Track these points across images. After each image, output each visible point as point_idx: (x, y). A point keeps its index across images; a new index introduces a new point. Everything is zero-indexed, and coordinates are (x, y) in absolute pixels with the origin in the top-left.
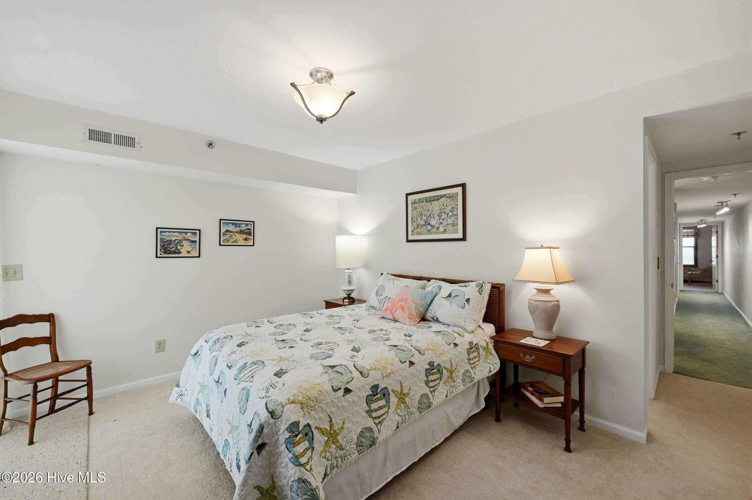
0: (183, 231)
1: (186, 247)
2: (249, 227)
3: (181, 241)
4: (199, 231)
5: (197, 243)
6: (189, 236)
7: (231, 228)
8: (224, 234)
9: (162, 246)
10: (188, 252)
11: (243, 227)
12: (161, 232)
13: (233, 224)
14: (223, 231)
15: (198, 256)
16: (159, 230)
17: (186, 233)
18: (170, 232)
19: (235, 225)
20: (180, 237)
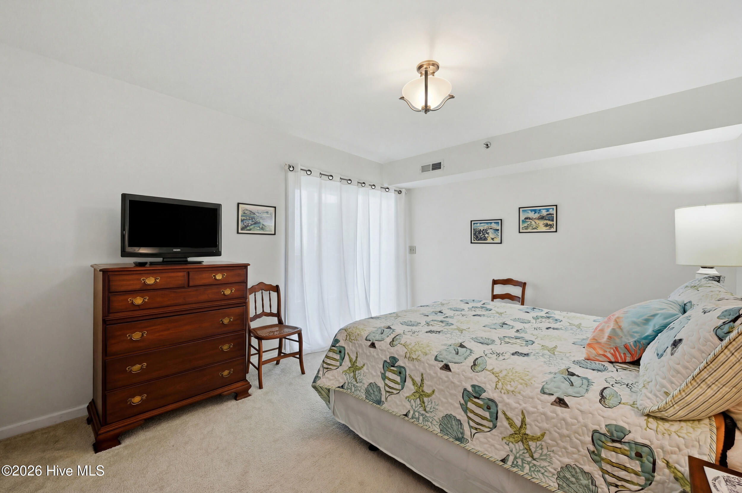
0: (488, 222)
1: (491, 234)
2: (551, 211)
3: (486, 230)
4: (500, 221)
5: (499, 231)
6: (494, 226)
7: (531, 215)
8: (523, 222)
9: (475, 234)
10: (493, 239)
11: (544, 213)
12: (474, 224)
13: (532, 211)
14: (522, 218)
15: (500, 242)
16: (473, 222)
17: (491, 223)
18: (480, 223)
19: (535, 211)
20: (486, 226)
